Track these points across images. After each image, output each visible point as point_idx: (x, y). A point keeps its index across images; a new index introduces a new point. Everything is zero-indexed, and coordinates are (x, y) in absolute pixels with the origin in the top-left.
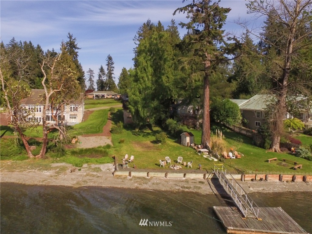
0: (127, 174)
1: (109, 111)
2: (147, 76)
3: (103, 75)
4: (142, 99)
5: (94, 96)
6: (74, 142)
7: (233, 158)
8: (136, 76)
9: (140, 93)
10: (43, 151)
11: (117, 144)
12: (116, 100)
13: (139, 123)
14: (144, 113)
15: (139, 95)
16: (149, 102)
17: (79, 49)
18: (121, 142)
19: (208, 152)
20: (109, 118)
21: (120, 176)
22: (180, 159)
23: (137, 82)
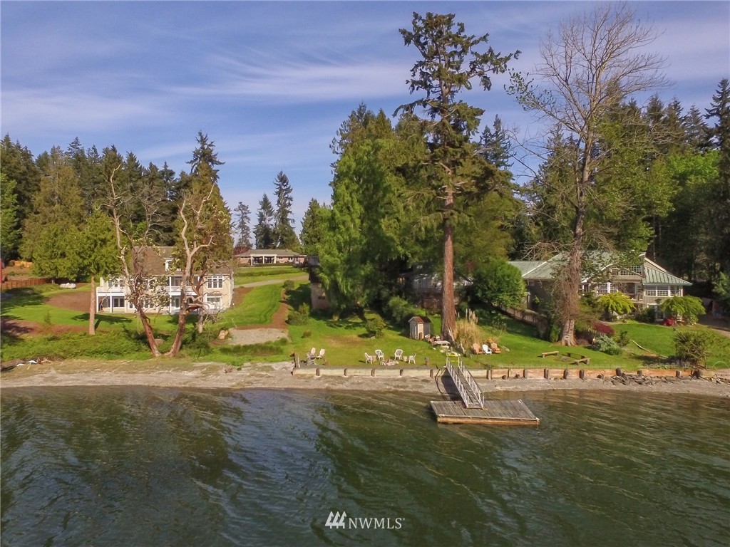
0: (313, 372)
1: (283, 287)
2: (352, 220)
3: (269, 216)
4: (344, 261)
5: (252, 259)
6: (223, 337)
7: (487, 352)
8: (332, 218)
9: (340, 250)
10: (177, 345)
11: (298, 339)
12: (297, 266)
13: (339, 306)
14: (346, 286)
15: (337, 253)
16: (356, 266)
17: (220, 163)
18: (306, 335)
19: (448, 345)
20: (283, 300)
21: (302, 375)
22: (398, 353)
23: (334, 231)
